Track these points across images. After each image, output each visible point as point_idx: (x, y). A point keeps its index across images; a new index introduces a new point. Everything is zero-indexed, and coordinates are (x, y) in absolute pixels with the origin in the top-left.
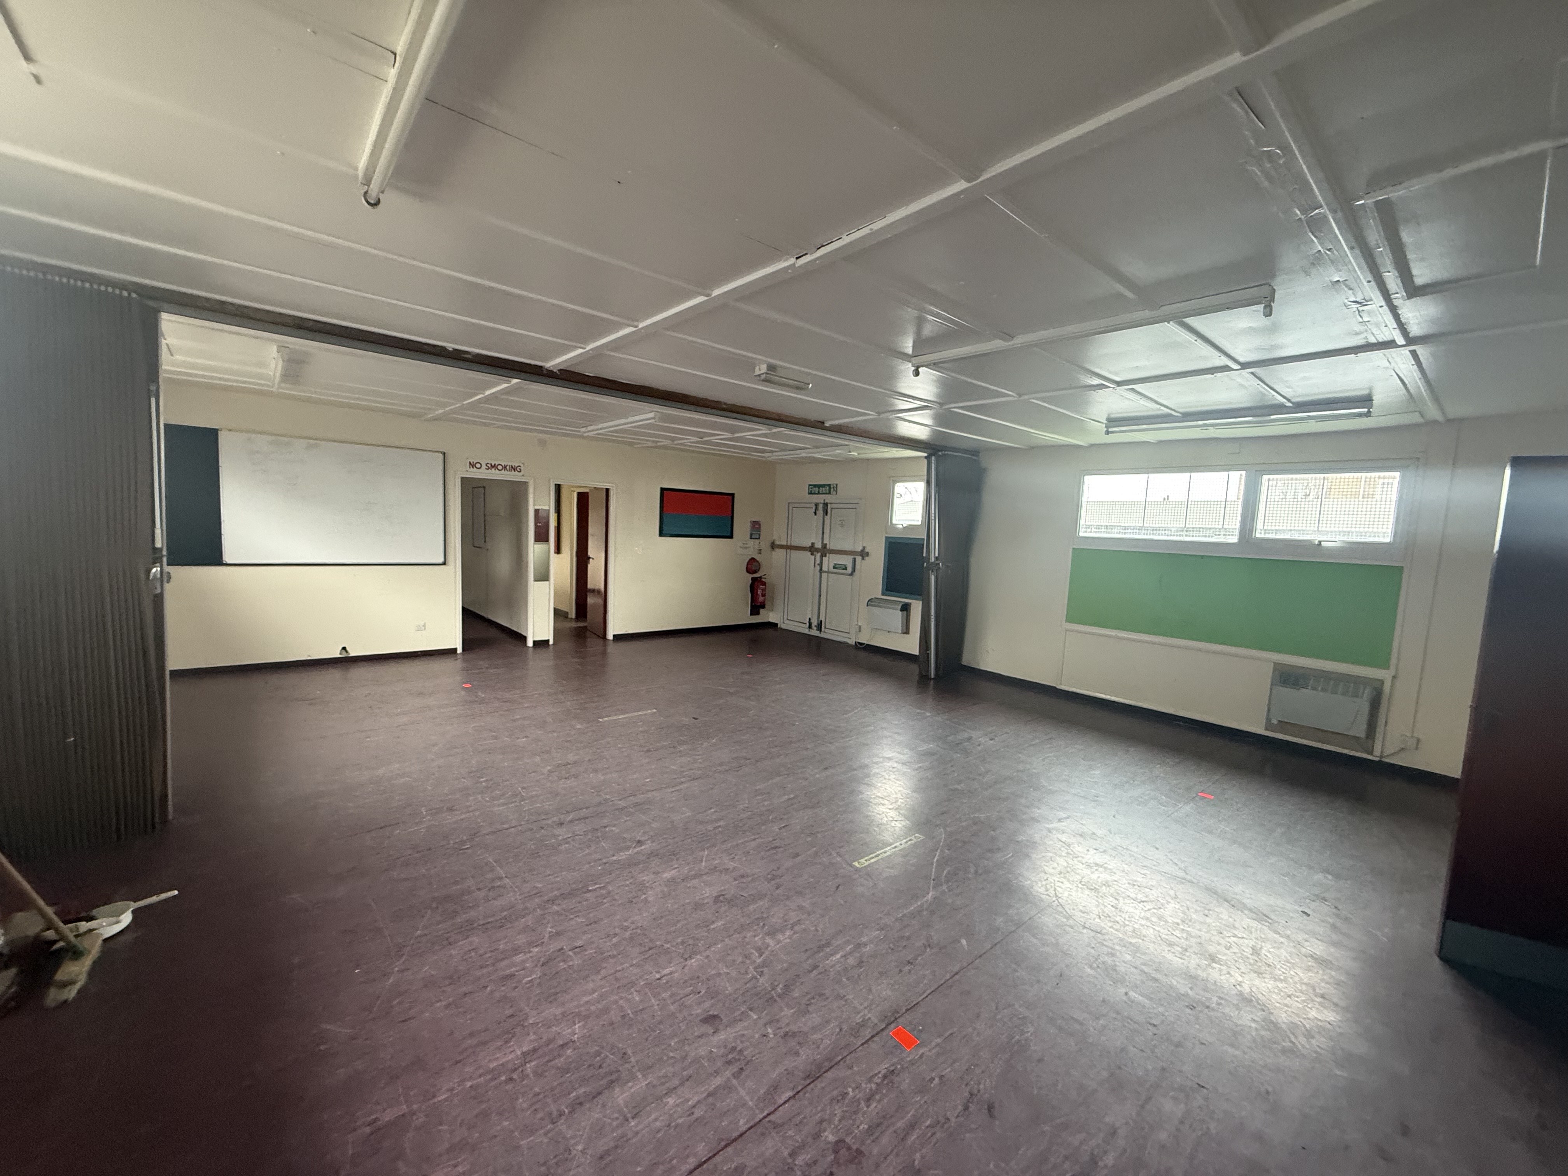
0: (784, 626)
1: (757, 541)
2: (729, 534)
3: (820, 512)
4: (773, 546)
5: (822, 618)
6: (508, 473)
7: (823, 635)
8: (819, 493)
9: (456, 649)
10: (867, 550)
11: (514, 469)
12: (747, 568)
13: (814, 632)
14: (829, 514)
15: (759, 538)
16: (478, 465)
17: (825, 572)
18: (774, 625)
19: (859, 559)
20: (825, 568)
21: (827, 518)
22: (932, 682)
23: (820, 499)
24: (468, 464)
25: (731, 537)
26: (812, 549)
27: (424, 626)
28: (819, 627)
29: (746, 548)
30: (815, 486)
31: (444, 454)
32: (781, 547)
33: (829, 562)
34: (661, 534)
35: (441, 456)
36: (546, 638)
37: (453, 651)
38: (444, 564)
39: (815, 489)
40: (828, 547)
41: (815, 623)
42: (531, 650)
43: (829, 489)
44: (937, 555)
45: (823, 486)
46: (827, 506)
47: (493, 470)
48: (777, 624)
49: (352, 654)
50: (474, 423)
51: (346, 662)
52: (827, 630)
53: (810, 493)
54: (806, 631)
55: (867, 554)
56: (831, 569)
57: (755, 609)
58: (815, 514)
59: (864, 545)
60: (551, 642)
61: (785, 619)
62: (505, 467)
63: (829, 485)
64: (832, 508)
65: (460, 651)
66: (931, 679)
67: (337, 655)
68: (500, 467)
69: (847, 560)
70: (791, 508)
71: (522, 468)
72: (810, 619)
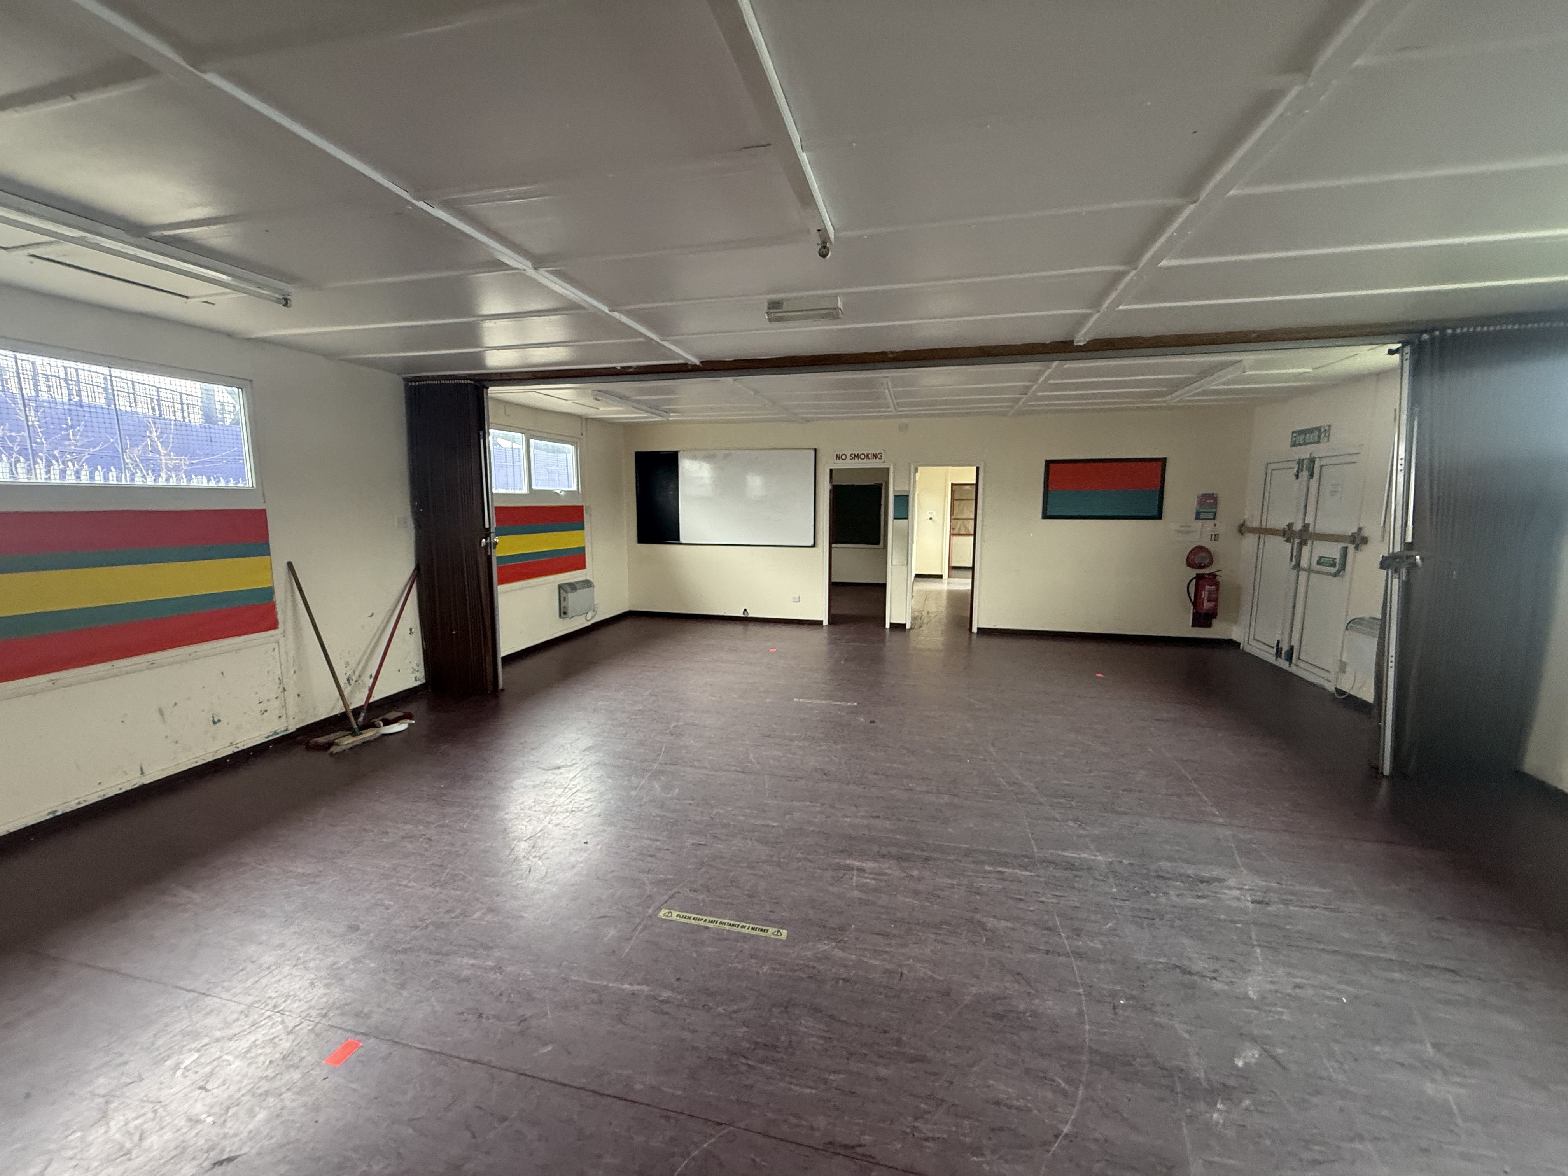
0: (1248, 649)
1: (1209, 524)
2: (1155, 513)
3: (1305, 474)
4: (1242, 529)
5: (1295, 643)
6: (871, 461)
7: (1293, 669)
8: (1305, 444)
9: (822, 622)
10: (1365, 533)
11: (875, 456)
12: (1188, 560)
13: (1283, 663)
14: (1316, 476)
15: (1214, 519)
16: (844, 457)
17: (1304, 570)
18: (1232, 644)
19: (1351, 548)
20: (1304, 563)
21: (1314, 483)
22: (1385, 784)
23: (1304, 452)
24: (835, 457)
25: (1159, 517)
26: (1288, 533)
27: (799, 598)
28: (1289, 658)
29: (1188, 532)
30: (1300, 432)
31: (816, 450)
32: (1252, 530)
33: (1310, 554)
34: (1045, 516)
35: (813, 452)
36: (903, 622)
37: (820, 623)
38: (814, 546)
39: (1301, 437)
40: (1311, 529)
41: (1285, 648)
42: (888, 632)
43: (1317, 434)
44: (1409, 539)
45: (1310, 431)
46: (1314, 462)
47: (856, 459)
48: (1239, 644)
49: (751, 615)
50: (831, 419)
51: (745, 620)
52: (1302, 664)
53: (1294, 445)
54: (1271, 659)
55: (1365, 541)
56: (1315, 566)
57: (1203, 619)
58: (1297, 477)
59: (1361, 525)
60: (908, 627)
61: (1252, 637)
62: (868, 456)
63: (1319, 429)
64: (1321, 467)
65: (826, 623)
66: (1383, 776)
67: (741, 615)
68: (863, 457)
69: (1333, 551)
70: (1269, 470)
71: (883, 455)
72: (1278, 641)
